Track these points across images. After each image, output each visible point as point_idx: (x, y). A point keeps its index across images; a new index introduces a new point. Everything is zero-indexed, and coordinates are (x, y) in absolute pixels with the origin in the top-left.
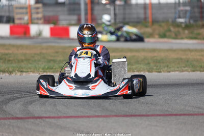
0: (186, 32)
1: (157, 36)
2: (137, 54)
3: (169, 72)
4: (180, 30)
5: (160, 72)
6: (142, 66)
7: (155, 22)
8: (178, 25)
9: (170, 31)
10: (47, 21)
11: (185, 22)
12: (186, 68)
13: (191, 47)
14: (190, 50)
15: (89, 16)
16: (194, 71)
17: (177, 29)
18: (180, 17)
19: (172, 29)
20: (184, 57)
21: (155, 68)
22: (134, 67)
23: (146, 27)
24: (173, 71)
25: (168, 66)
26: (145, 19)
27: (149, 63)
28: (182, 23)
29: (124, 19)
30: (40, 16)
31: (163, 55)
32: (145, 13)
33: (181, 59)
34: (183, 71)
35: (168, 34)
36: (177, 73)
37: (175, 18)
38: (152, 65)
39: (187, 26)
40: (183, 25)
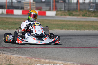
0: (93, 14)
1: (81, 16)
2: (72, 23)
3: (85, 30)
4: (91, 13)
5: (81, 30)
6: (74, 28)
7: (81, 10)
8: (90, 11)
9: (87, 13)
10: (37, 9)
11: (93, 10)
12: (92, 29)
13: (94, 20)
14: (94, 22)
15: (54, 7)
16: (94, 30)
17: (89, 13)
18: (91, 8)
19: (88, 13)
20: (91, 24)
21: (79, 28)
22: (71, 28)
23: (77, 12)
24: (86, 30)
25: (84, 28)
26: (77, 9)
27: (77, 27)
28: (91, 11)
29: (68, 8)
30: (34, 7)
31: (82, 23)
32: (77, 7)
33: (90, 25)
34: (90, 30)
35: (86, 15)
36: (88, 31)
37: (89, 9)
38: (78, 27)
39: (94, 12)
40: (92, 12)
